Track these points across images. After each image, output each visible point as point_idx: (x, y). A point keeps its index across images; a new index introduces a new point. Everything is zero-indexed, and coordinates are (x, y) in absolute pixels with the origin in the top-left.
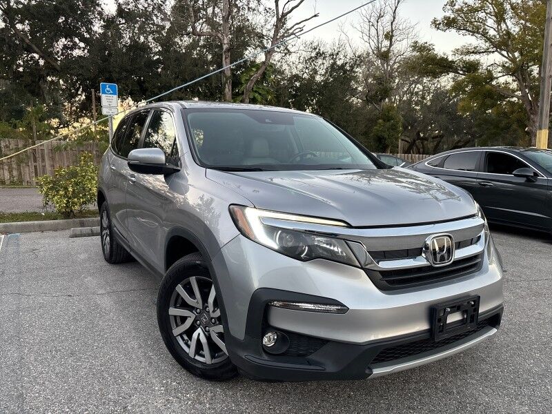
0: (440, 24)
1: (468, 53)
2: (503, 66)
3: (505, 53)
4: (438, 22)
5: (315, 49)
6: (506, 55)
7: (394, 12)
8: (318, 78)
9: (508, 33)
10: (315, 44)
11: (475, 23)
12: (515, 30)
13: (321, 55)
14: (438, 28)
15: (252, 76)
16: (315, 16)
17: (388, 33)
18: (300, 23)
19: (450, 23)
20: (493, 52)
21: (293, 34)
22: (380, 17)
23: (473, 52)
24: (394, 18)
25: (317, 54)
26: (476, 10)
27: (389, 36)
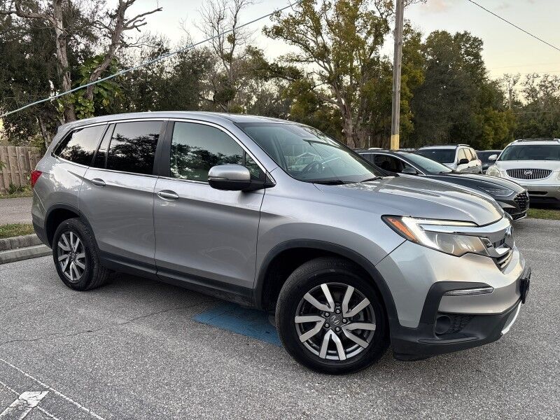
0: (270, 32)
1: (292, 60)
2: (321, 75)
3: (321, 62)
4: (268, 30)
5: (159, 45)
6: (323, 65)
7: (235, 18)
8: (164, 76)
9: (324, 46)
10: (158, 40)
11: (296, 35)
12: (330, 44)
13: (164, 51)
14: (269, 36)
15: (95, 69)
16: (159, 10)
17: (230, 36)
18: (143, 15)
19: (278, 32)
20: (312, 62)
21: (134, 26)
22: (220, 19)
23: (296, 60)
24: (236, 22)
25: (160, 50)
26: (299, 23)
27: (232, 40)
